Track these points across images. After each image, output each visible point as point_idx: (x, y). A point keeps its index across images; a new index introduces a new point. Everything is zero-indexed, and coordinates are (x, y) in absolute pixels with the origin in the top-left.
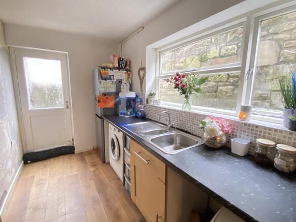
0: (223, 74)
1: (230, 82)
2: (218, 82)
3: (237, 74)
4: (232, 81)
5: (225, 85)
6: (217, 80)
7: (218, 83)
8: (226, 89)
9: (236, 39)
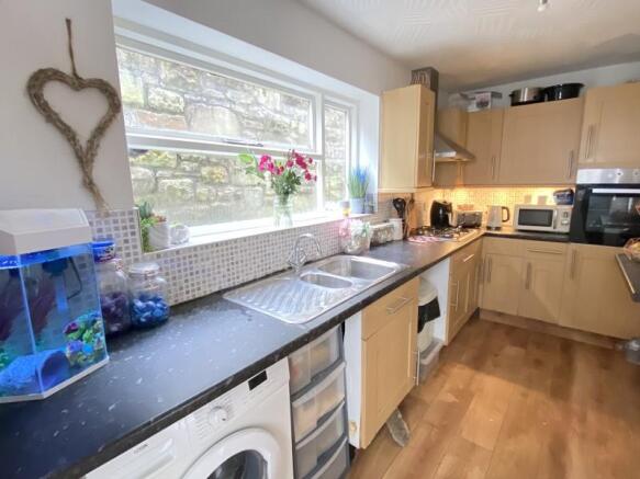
0: (167, 151)
1: (184, 170)
2: (155, 169)
3: (195, 156)
4: (188, 168)
5: (174, 177)
6: (154, 163)
7: (155, 172)
8: (182, 184)
9: (180, 83)
